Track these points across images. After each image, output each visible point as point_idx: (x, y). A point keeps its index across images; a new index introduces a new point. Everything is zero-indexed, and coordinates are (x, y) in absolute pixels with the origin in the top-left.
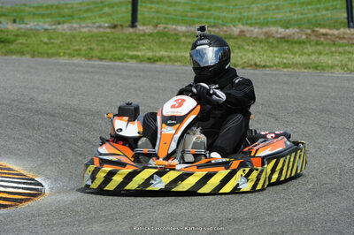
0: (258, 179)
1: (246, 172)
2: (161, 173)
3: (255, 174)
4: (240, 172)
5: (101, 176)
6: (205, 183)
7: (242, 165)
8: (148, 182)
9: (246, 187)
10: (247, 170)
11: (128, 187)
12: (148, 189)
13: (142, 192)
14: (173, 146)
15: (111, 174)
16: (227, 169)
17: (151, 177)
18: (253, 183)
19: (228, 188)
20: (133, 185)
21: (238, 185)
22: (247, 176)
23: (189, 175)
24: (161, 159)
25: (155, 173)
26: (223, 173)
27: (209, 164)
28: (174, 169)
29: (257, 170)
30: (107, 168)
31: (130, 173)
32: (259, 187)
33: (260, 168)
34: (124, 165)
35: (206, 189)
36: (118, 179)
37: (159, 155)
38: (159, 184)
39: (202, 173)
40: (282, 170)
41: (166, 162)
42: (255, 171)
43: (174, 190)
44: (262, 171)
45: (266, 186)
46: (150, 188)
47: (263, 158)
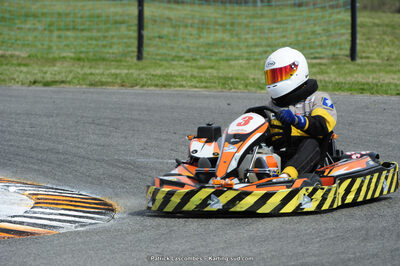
0: (324, 198)
1: (310, 191)
2: (218, 193)
3: (319, 194)
4: (303, 191)
5: (160, 197)
6: (264, 203)
7: (305, 184)
8: (205, 203)
9: (310, 206)
10: (311, 189)
11: (186, 208)
12: (206, 209)
13: (201, 213)
14: (234, 165)
15: (170, 194)
16: (288, 187)
17: (209, 197)
18: (318, 203)
19: (289, 208)
20: (190, 206)
21: (300, 204)
22: (311, 195)
23: (248, 194)
24: (219, 178)
25: (213, 193)
26: (283, 192)
27: (270, 184)
28: (232, 189)
29: (323, 189)
30: (166, 189)
31: (187, 193)
32: (326, 206)
33: (326, 188)
34: (182, 185)
35: (266, 209)
36: (176, 200)
37: (217, 174)
38: (217, 204)
39: (262, 192)
40: (359, 190)
41: (223, 182)
42: (320, 191)
43: (232, 210)
44: (329, 191)
45: (335, 206)
46: (208, 209)
47: (335, 178)
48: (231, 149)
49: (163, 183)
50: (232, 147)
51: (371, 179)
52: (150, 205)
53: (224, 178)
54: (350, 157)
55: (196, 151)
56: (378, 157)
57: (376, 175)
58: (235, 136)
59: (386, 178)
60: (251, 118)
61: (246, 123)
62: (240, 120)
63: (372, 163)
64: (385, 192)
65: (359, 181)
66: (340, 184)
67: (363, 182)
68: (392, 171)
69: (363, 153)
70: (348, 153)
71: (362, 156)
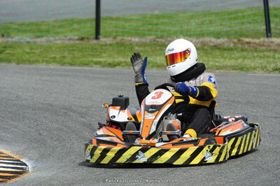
0: (220, 153)
1: (211, 148)
2: (144, 150)
4: (206, 148)
5: (98, 153)
6: (179, 157)
7: (207, 143)
8: (134, 157)
9: (211, 159)
10: (212, 146)
11: (119, 161)
12: (134, 162)
13: (130, 165)
14: (154, 128)
16: (195, 145)
17: (137, 153)
18: (216, 156)
19: (196, 161)
20: (122, 160)
21: (204, 158)
22: (212, 151)
23: (166, 151)
24: (144, 139)
25: (140, 150)
26: (192, 149)
27: (182, 142)
28: (154, 147)
29: (220, 146)
30: (103, 147)
31: (120, 150)
32: (221, 160)
33: (222, 145)
34: (115, 144)
35: (179, 162)
36: (111, 155)
39: (176, 149)
40: (240, 146)
41: (148, 142)
42: (218, 148)
43: (154, 162)
44: (223, 147)
45: (227, 159)
46: (136, 162)
48: (150, 116)
50: (150, 115)
51: (246, 137)
52: (89, 159)
53: (148, 139)
55: (114, 116)
57: (249, 134)
58: (153, 106)
59: (254, 136)
60: (162, 93)
62: (154, 94)
63: (246, 125)
64: (254, 146)
65: (240, 139)
67: (242, 140)
68: (258, 131)
69: (237, 117)
70: (225, 117)
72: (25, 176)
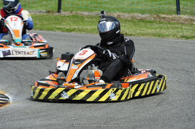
0: (122, 94)
1: (115, 90)
2: (67, 90)
3: (120, 92)
4: (111, 90)
5: (37, 91)
6: (91, 96)
8: (60, 95)
9: (115, 98)
10: (115, 89)
11: (49, 98)
12: (60, 98)
13: (57, 100)
15: (42, 90)
16: (103, 88)
17: (62, 92)
18: (119, 96)
19: (103, 99)
20: (52, 97)
21: (109, 97)
22: (115, 92)
23: (82, 91)
24: (67, 83)
25: (64, 90)
26: (101, 90)
27: (94, 86)
28: (73, 88)
29: (122, 89)
30: (40, 88)
31: (51, 90)
32: (123, 98)
33: (123, 89)
34: (48, 86)
35: (91, 99)
36: (45, 93)
37: (67, 80)
38: (66, 96)
39: (89, 90)
40: (143, 90)
41: (69, 85)
42: (120, 90)
43: (73, 99)
44: (125, 90)
45: (128, 98)
47: (130, 83)
49: (39, 84)
50: (75, 66)
51: (150, 84)
52: (32, 95)
53: (69, 83)
54: (140, 72)
55: (60, 67)
56: (155, 72)
57: (153, 82)
58: (78, 60)
59: (159, 83)
60: (87, 51)
61: (84, 53)
62: (81, 52)
63: (151, 76)
64: (158, 91)
65: (142, 85)
66: (132, 87)
67: (145, 86)
68: (162, 80)
69: (147, 70)
70: (140, 70)
71: (147, 71)
72: (7, 106)
